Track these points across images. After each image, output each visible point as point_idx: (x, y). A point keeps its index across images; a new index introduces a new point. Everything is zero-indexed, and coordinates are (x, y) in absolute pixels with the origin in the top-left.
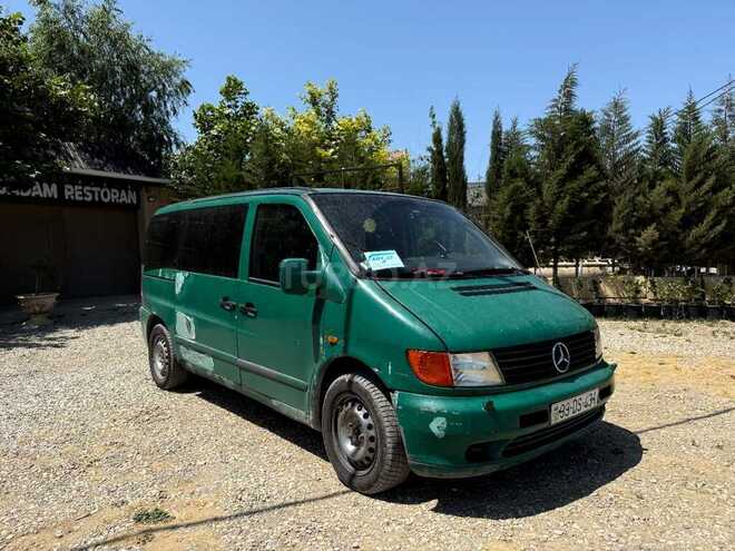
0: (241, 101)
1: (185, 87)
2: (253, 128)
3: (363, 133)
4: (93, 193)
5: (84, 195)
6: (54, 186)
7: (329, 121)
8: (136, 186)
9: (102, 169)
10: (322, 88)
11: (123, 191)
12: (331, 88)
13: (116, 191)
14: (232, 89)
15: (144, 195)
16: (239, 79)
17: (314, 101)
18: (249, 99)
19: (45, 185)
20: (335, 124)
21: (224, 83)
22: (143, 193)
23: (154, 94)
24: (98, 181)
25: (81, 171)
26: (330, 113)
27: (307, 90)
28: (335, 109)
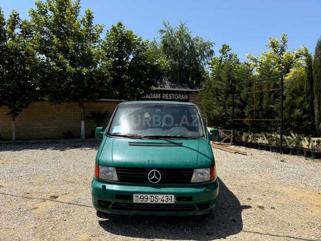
4: (172, 96)
5: (169, 97)
6: (159, 95)
8: (187, 93)
9: (175, 88)
11: (183, 95)
12: (283, 38)
13: (180, 95)
14: (225, 49)
15: (190, 96)
16: (228, 45)
17: (274, 46)
19: (157, 94)
21: (221, 48)
23: (200, 57)
24: (174, 92)
25: (168, 89)
26: (283, 50)
27: (270, 41)
28: (285, 48)
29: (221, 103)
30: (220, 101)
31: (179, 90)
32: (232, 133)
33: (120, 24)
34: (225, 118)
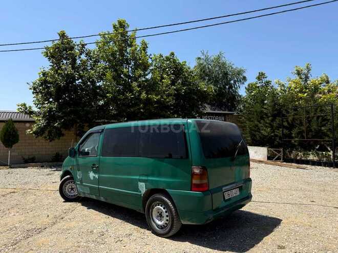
0: (264, 80)
1: (245, 78)
2: (269, 90)
3: (325, 84)
4: (210, 118)
5: (208, 119)
7: (306, 81)
8: (224, 115)
9: (214, 110)
10: (303, 68)
11: (220, 117)
12: (307, 67)
13: (218, 117)
14: (261, 76)
16: (264, 72)
17: (299, 73)
18: (267, 79)
20: (308, 82)
21: (258, 75)
22: (227, 117)
23: (232, 82)
24: (213, 114)
26: (307, 77)
27: (295, 69)
28: (309, 75)
29: (267, 125)
30: (266, 123)
31: (218, 112)
32: (282, 152)
33: (172, 54)
34: (273, 138)
